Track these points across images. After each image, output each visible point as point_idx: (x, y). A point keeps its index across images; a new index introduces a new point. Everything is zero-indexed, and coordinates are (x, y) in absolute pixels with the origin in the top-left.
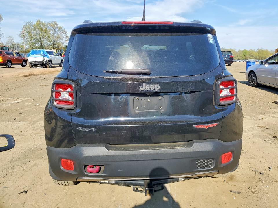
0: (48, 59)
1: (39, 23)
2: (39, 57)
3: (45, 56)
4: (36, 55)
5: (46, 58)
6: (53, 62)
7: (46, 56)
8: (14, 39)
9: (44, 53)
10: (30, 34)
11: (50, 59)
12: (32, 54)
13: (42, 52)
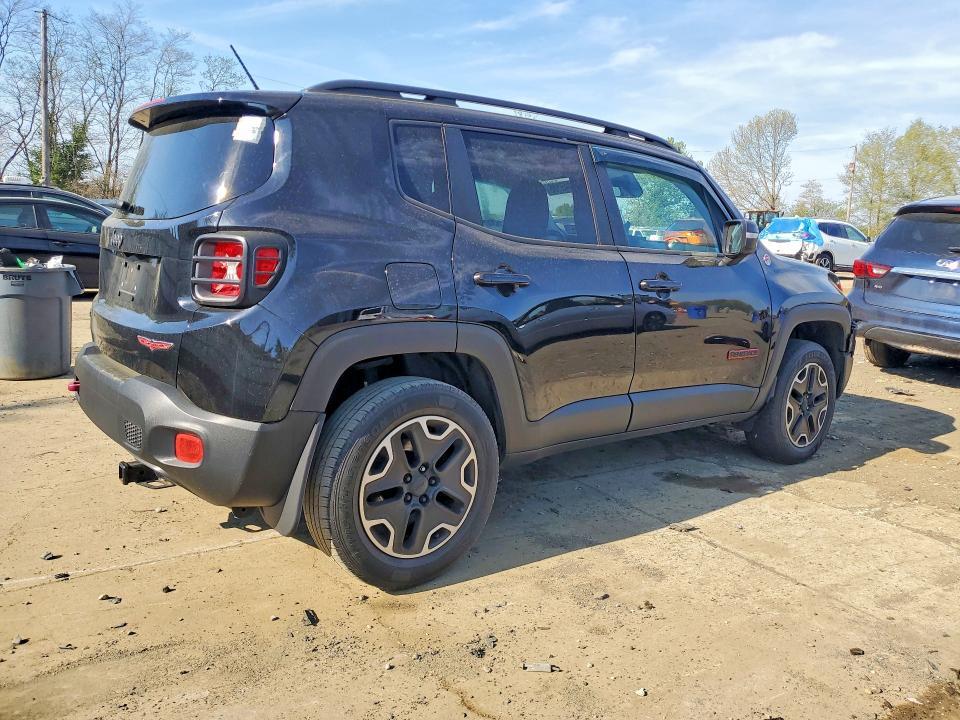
0: (818, 250)
1: (918, 130)
2: (789, 241)
3: (810, 237)
4: (783, 236)
5: (811, 245)
6: (838, 261)
7: (814, 238)
8: (822, 189)
9: (807, 228)
10: (878, 171)
11: (829, 249)
12: (773, 231)
13: (802, 226)
